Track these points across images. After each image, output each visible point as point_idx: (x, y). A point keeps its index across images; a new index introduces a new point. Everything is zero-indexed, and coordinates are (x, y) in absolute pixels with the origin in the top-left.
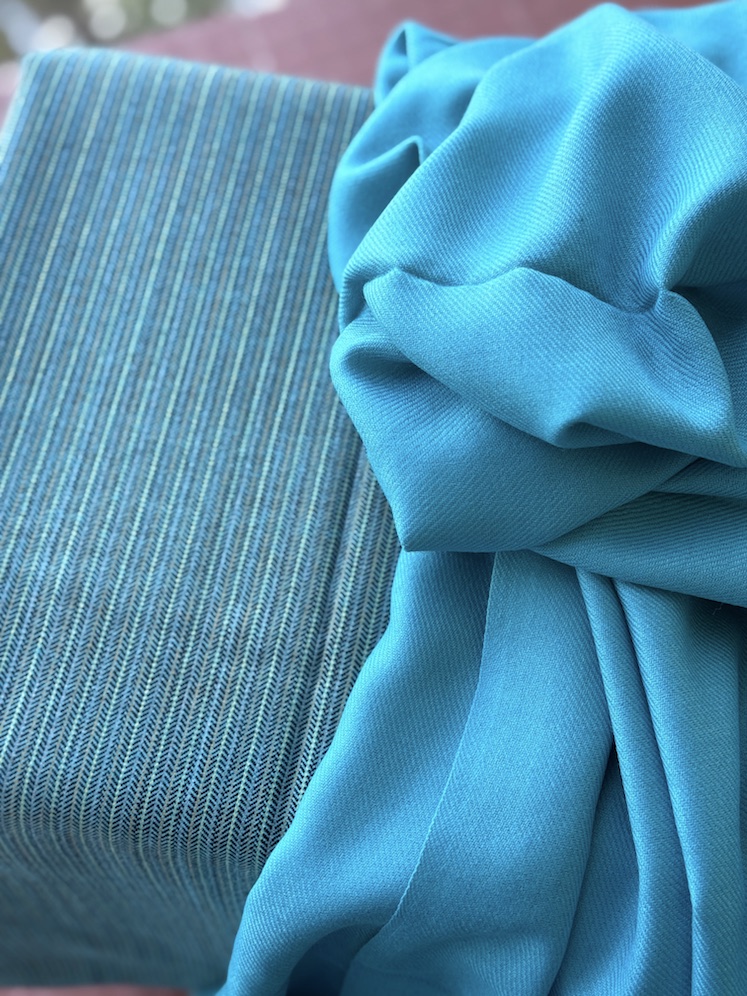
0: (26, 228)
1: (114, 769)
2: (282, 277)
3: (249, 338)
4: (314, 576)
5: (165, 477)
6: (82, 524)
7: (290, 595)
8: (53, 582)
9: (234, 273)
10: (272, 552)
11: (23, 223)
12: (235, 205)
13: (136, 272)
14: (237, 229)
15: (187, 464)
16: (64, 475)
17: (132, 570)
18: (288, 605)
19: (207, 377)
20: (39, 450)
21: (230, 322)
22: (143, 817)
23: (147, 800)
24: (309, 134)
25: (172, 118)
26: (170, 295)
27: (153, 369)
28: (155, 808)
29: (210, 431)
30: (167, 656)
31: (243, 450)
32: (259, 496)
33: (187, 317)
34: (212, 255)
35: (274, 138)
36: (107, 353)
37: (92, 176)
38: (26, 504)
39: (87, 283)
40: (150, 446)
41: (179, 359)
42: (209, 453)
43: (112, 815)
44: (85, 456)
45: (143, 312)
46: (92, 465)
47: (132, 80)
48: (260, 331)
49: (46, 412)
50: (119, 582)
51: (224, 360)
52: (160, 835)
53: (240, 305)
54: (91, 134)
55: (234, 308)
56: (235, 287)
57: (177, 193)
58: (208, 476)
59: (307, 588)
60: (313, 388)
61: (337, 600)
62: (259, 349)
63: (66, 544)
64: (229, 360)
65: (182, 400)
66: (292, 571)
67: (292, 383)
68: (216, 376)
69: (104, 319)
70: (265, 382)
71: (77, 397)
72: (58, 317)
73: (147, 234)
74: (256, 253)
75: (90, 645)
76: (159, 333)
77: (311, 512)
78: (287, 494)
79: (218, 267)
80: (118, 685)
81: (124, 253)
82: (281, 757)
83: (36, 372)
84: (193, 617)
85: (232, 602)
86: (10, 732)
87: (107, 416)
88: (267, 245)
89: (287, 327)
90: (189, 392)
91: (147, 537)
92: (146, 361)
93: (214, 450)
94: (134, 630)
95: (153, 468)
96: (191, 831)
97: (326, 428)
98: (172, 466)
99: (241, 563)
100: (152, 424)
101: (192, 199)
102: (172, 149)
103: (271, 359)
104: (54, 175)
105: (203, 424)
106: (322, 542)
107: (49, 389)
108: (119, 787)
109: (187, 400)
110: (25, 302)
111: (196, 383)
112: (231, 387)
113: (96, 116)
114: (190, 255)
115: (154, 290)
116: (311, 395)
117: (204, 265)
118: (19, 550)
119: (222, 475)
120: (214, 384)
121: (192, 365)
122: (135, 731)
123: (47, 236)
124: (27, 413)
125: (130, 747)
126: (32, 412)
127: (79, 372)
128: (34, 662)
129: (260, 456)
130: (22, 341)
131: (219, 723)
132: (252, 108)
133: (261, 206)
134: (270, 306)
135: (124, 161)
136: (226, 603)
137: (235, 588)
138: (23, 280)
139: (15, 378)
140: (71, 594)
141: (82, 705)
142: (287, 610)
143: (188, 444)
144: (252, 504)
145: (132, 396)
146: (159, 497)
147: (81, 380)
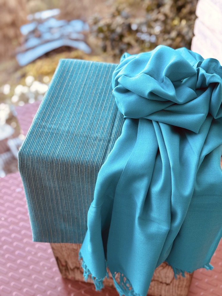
1: (75, 156)
2: (104, 89)
3: (98, 98)
4: (109, 129)
6: (70, 123)
8: (65, 130)
9: (96, 89)
10: (102, 126)
11: (60, 82)
12: (96, 80)
13: (79, 89)
14: (96, 83)
15: (88, 115)
16: (67, 116)
17: (78, 129)
18: (105, 133)
20: (63, 113)
21: (95, 95)
22: (80, 163)
23: (81, 160)
24: (108, 70)
25: (85, 68)
26: (85, 92)
27: (82, 102)
28: (82, 162)
29: (92, 110)
30: (84, 140)
32: (100, 119)
33: (88, 95)
34: (92, 86)
35: (103, 70)
36: (74, 100)
37: (71, 76)
38: (61, 120)
39: (71, 90)
40: (81, 112)
42: (91, 113)
43: (75, 163)
44: (70, 114)
45: (80, 94)
47: (78, 63)
48: (100, 97)
49: (64, 108)
50: (76, 130)
51: (94, 101)
52: (83, 166)
53: (97, 93)
54: (71, 70)
56: (96, 91)
57: (86, 78)
58: (91, 116)
59: (108, 131)
61: (113, 133)
62: (100, 99)
63: (67, 125)
65: (87, 106)
66: (105, 129)
67: (105, 104)
69: (73, 95)
70: (101, 104)
71: (68, 106)
72: (66, 95)
73: (81, 84)
74: (99, 86)
75: (71, 139)
76: (83, 97)
77: (109, 121)
78: (105, 119)
79: (93, 88)
80: (76, 144)
81: (77, 86)
83: (62, 102)
84: (89, 135)
86: (58, 151)
87: (74, 108)
88: (101, 85)
89: (105, 96)
90: (88, 105)
91: (81, 124)
92: (81, 101)
94: (79, 137)
95: (82, 115)
96: (88, 165)
97: (111, 110)
98: (85, 115)
99: (97, 128)
100: (82, 109)
101: (89, 79)
102: (85, 72)
103: (102, 100)
104: (65, 75)
105: (90, 109)
106: (111, 125)
107: (64, 105)
108: (76, 159)
110: (60, 92)
111: (89, 104)
112: (95, 104)
113: (72, 67)
114: (88, 87)
115: (82, 91)
117: (91, 88)
118: (59, 126)
119: (93, 116)
120: (92, 104)
121: (88, 101)
122: (79, 151)
123: (64, 84)
124: (61, 108)
125: (78, 153)
126: (62, 107)
127: (69, 102)
128: (62, 141)
129: (100, 114)
130: (60, 98)
131: (93, 149)
132: (99, 66)
133: (100, 79)
134: (102, 93)
135: (77, 73)
136: (94, 133)
137: (96, 131)
138: (60, 89)
140: (68, 132)
141: (70, 147)
143: (88, 112)
144: (99, 120)
145: (78, 106)
146: (83, 119)
147: (70, 103)
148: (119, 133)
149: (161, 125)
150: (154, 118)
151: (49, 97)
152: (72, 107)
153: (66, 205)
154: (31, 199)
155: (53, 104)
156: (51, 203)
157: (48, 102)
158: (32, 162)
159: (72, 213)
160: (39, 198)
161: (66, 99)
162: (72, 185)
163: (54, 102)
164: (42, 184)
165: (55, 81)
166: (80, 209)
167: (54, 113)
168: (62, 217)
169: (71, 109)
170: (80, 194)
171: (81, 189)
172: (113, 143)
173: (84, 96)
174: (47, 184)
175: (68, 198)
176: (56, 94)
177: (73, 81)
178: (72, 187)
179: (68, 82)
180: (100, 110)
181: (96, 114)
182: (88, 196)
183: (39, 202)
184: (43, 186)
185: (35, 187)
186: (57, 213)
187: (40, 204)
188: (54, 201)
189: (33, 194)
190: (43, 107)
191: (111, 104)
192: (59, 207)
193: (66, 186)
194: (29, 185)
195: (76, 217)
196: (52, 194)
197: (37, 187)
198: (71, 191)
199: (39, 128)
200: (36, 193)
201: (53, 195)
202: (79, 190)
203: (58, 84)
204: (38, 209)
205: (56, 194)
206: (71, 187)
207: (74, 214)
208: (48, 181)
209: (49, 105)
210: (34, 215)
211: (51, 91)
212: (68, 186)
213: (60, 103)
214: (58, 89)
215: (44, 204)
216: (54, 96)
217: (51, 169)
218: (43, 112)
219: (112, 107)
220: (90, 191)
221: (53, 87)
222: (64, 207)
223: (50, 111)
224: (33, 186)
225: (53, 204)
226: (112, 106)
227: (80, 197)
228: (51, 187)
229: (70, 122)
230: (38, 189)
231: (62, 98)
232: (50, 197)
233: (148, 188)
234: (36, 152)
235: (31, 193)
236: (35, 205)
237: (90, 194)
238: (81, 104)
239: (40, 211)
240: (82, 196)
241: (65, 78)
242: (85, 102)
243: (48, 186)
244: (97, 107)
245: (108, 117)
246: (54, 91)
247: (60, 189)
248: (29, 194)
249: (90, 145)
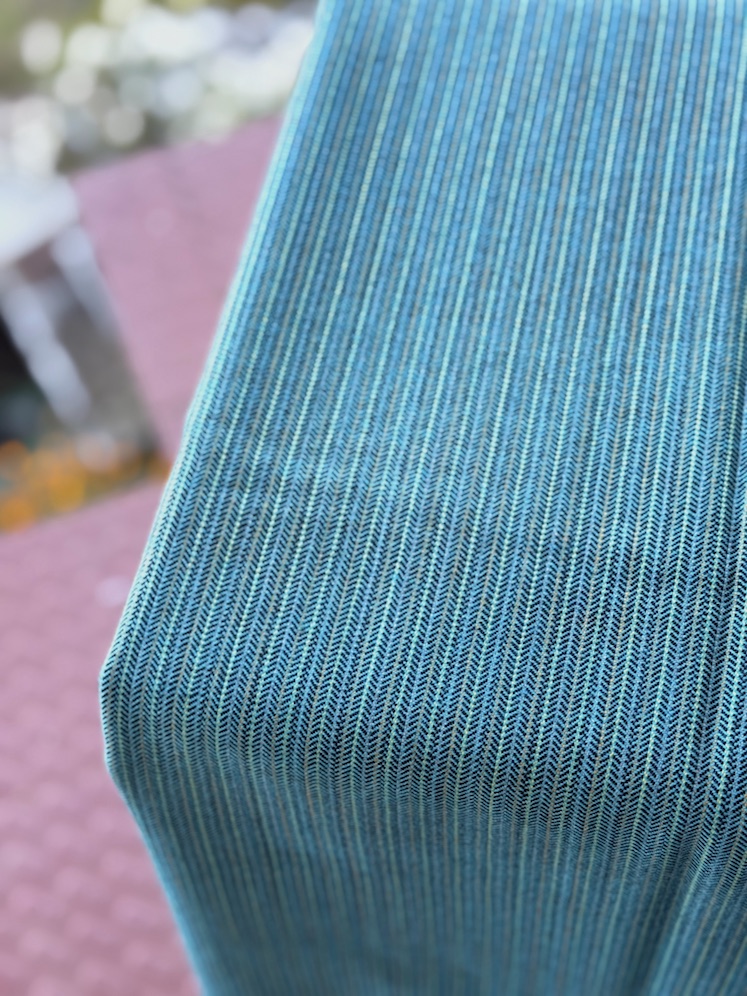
0: (343, 140)
1: (497, 708)
2: (632, 179)
3: (601, 243)
4: (713, 491)
5: (521, 390)
6: (433, 441)
7: (686, 512)
8: (407, 501)
9: (576, 178)
10: (658, 466)
11: (340, 135)
12: (570, 109)
13: (466, 181)
14: (575, 133)
15: (545, 376)
16: (406, 390)
17: (495, 488)
18: (685, 523)
19: (557, 285)
20: (376, 365)
21: (578, 227)
22: (535, 763)
23: (539, 743)
24: (645, 36)
25: (491, 27)
26: (506, 202)
27: (496, 279)
28: (550, 752)
29: (568, 341)
30: (546, 581)
31: (607, 359)
32: (633, 407)
33: (527, 224)
34: (549, 160)
35: (607, 41)
36: (442, 265)
37: (409, 88)
38: (367, 420)
39: (413, 193)
40: (500, 358)
41: (524, 267)
42: (569, 363)
43: (498, 761)
44: (429, 369)
45: (478, 221)
46: (437, 379)
48: (613, 236)
50: (482, 501)
51: (576, 267)
52: (556, 785)
53: (587, 209)
54: (404, 46)
55: (581, 213)
56: (579, 190)
57: (504, 99)
58: (570, 388)
59: (705, 503)
60: (683, 291)
62: (614, 254)
63: (416, 462)
64: (581, 267)
65: (531, 309)
66: (684, 486)
67: (657, 287)
68: (568, 284)
69: (435, 229)
70: (625, 288)
71: (411, 310)
72: (385, 229)
73: (474, 143)
74: (600, 156)
75: (455, 570)
76: (498, 241)
77: (699, 422)
78: (667, 404)
79: (557, 172)
80: (492, 614)
81: (451, 162)
82: (698, 693)
83: (366, 285)
84: (571, 539)
85: (615, 522)
86: (372, 666)
87: (448, 328)
88: (612, 148)
89: (644, 230)
90: (538, 301)
91: (508, 453)
92: (487, 271)
93: (575, 360)
94: (504, 553)
95: (507, 381)
96: (595, 779)
97: (705, 332)
98: (528, 378)
99: (622, 479)
100: (500, 335)
101: (522, 105)
102: (494, 58)
103: (629, 264)
104: (369, 87)
105: (559, 334)
106: (717, 454)
107: (382, 302)
108: (504, 728)
109: (537, 309)
110: (348, 214)
111: (545, 291)
112: (587, 295)
113: (408, 29)
114: (524, 162)
115: (488, 198)
116: (682, 299)
117: (542, 171)
118: (365, 469)
119: (586, 386)
120: (566, 292)
121: (538, 273)
122: (517, 664)
123: (366, 147)
124: (360, 327)
125: (513, 683)
126: (365, 326)
127: (413, 283)
128: (392, 589)
129: (628, 366)
130: (348, 253)
131: (617, 655)
133: (599, 109)
134: (622, 210)
135: (442, 70)
136: (609, 522)
137: (618, 505)
138: (345, 192)
139: (344, 291)
140: (428, 516)
141: (452, 636)
142: (684, 528)
143: (544, 355)
144: (626, 416)
145: (474, 307)
146: (517, 411)
147: (416, 292)
151: (281, 249)
152: (434, 321)
153: (407, 925)
155: (308, 302)
157: (276, 285)
158: (198, 741)
161: (388, 259)
163: (313, 284)
165: (310, 133)
167: (321, 373)
169: (431, 334)
170: (508, 898)
171: (522, 881)
173: (505, 234)
175: (424, 904)
176: (319, 227)
177: (420, 128)
179: (390, 135)
180: (627, 340)
184: (268, 853)
190: (246, 332)
191: (699, 288)
193: (421, 863)
198: (452, 880)
199: (232, 486)
201: (335, 887)
203: (325, 151)
206: (453, 868)
208: (302, 832)
209: (283, 316)
211: (288, 207)
212: (436, 863)
213: (352, 295)
214: (330, 187)
216: (310, 240)
219: (707, 310)
221: (296, 180)
223: (294, 352)
224: (205, 851)
225: (326, 920)
226: (703, 306)
227: (503, 907)
228: (318, 856)
229: (429, 433)
231: (363, 253)
232: (312, 893)
234: (217, 672)
238: (493, 293)
240: (519, 908)
241: (368, 107)
242: (518, 275)
243: (303, 853)
244: (605, 314)
245: (690, 393)
246: (308, 209)
247: (380, 869)
249: (593, 616)
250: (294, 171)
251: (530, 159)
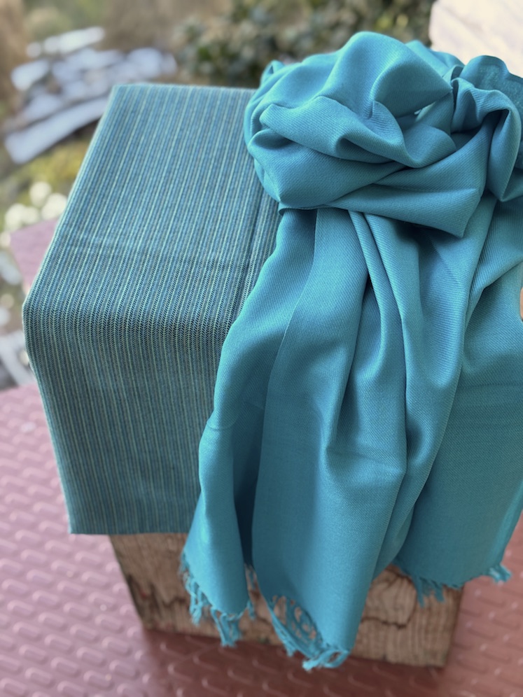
0: (118, 137)
1: (165, 308)
2: (225, 149)
3: (212, 169)
4: (244, 241)
5: (180, 214)
6: (147, 230)
7: (235, 247)
8: (136, 249)
9: (205, 149)
10: (226, 235)
11: (116, 136)
12: (204, 128)
13: (164, 151)
14: (206, 135)
15: (189, 210)
16: (138, 216)
17: (168, 244)
19: (195, 182)
20: (127, 208)
21: (204, 164)
22: (178, 324)
23: (179, 317)
24: (234, 103)
25: (176, 101)
26: (179, 157)
27: (173, 181)
28: (183, 320)
29: (198, 199)
30: (184, 270)
31: (212, 204)
32: (220, 218)
33: (186, 164)
34: (195, 144)
35: (219, 105)
36: (153, 177)
37: (144, 122)
38: (123, 225)
39: (144, 155)
40: (173, 205)
41: (184, 177)
42: (198, 206)
43: (165, 324)
44: (147, 209)
45: (168, 163)
46: (149, 212)
47: (159, 91)
48: (217, 166)
49: (130, 196)
50: (163, 248)
51: (202, 177)
52: (185, 331)
53: (208, 159)
54: (143, 108)
55: (206, 160)
56: (206, 153)
57: (180, 125)
58: (198, 214)
59: (241, 244)
60: (240, 183)
61: (254, 249)
62: (217, 172)
63: (140, 237)
64: (205, 177)
65: (186, 190)
66: (235, 240)
67: (231, 182)
68: (199, 182)
69: (152, 166)
70: (220, 183)
71: (141, 192)
72: (133, 166)
73: (168, 139)
74: (214, 142)
75: (152, 268)
76: (175, 169)
77: (242, 221)
78: (231, 217)
79: (198, 147)
80: (165, 281)
81: (159, 145)
82: (234, 299)
83: (124, 183)
84: (194, 258)
85: (210, 252)
86: (121, 298)
87: (155, 197)
88: (218, 139)
89: (228, 165)
90: (188, 188)
91: (174, 233)
92: (170, 179)
93: (200, 205)
94: (170, 263)
95: (175, 212)
96: (198, 327)
98: (183, 211)
99: (214, 240)
100: (173, 198)
101: (186, 126)
102: (177, 111)
103: (222, 175)
104: (128, 121)
105: (195, 197)
106: (247, 230)
107: (130, 189)
108: (167, 313)
109: (188, 190)
110: (119, 161)
111: (191, 184)
112: (206, 185)
113: (145, 102)
114: (186, 144)
115: (172, 156)
117: (193, 147)
118: (121, 239)
119: (204, 213)
120: (199, 184)
121: (189, 179)
122: (173, 295)
123: (127, 140)
124: (122, 197)
125: (171, 300)
126: (124, 196)
127: (142, 183)
128: (130, 275)
129: (219, 206)
130: (118, 173)
131: (208, 290)
132: (209, 97)
133: (215, 127)
134: (221, 159)
135: (157, 116)
136: (208, 252)
137: (211, 247)
138: (118, 154)
139: (116, 185)
140: (144, 252)
141: (150, 288)
142: (233, 252)
143: (189, 204)
144: (217, 221)
145: (165, 190)
146: (178, 221)
147: (143, 185)
148: (269, 247)
149: (371, 219)
150: (352, 204)
151: (92, 172)
152: (150, 195)
153: (146, 436)
154: (60, 424)
155: (102, 189)
156: (110, 433)
157: (90, 183)
158: (58, 329)
159: (163, 455)
160: (80, 422)
161: (133, 176)
162: (160, 381)
163: (104, 183)
164: (86, 385)
165: (105, 135)
166: (181, 445)
167: (107, 210)
168: (139, 467)
169: (148, 198)
170: (180, 404)
171: (183, 390)
172: (254, 272)
173: (178, 167)
174: (98, 382)
175: (151, 418)
176: (107, 165)
177: (148, 134)
178: (161, 387)
179: (136, 136)
180: (219, 199)
181: (209, 207)
182: (201, 408)
183: (80, 432)
184: (87, 390)
185: (70, 393)
186: (126, 457)
187: (83, 436)
188: (116, 427)
189: (65, 410)
190: (79, 197)
191: (246, 182)
192: (129, 443)
193: (145, 386)
194: (54, 387)
195: (172, 466)
196: (110, 408)
197: (74, 393)
198: (159, 399)
199: (72, 245)
200: (73, 408)
201: (115, 411)
202: (177, 394)
203: (111, 140)
204: (78, 450)
205: (122, 409)
206: (157, 388)
207: (167, 458)
208: (99, 374)
209: (93, 193)
210: (70, 466)
211: (96, 158)
212: (151, 386)
213: (119, 187)
214: (112, 153)
215: (92, 434)
216: (104, 169)
217: (105, 342)
218: (78, 209)
219: (248, 188)
220: (205, 395)
221: (99, 150)
222: (143, 439)
223: (96, 204)
224: (62, 389)
225: (114, 435)
226: (247, 187)
227: (180, 412)
228: (107, 390)
229: (145, 228)
230: (77, 397)
231: (124, 174)
232: (106, 416)
233: (348, 375)
234: (65, 302)
235: (60, 407)
236: (71, 438)
237: (206, 402)
238: (172, 186)
239: (83, 454)
240: (185, 411)
241: (128, 127)
242: (181, 180)
243: (101, 389)
244: (212, 191)
245: (239, 214)
246: (104, 159)
247: (130, 394)
248: (55, 412)
249: (200, 280)
250: (98, 147)
251: (188, 144)
